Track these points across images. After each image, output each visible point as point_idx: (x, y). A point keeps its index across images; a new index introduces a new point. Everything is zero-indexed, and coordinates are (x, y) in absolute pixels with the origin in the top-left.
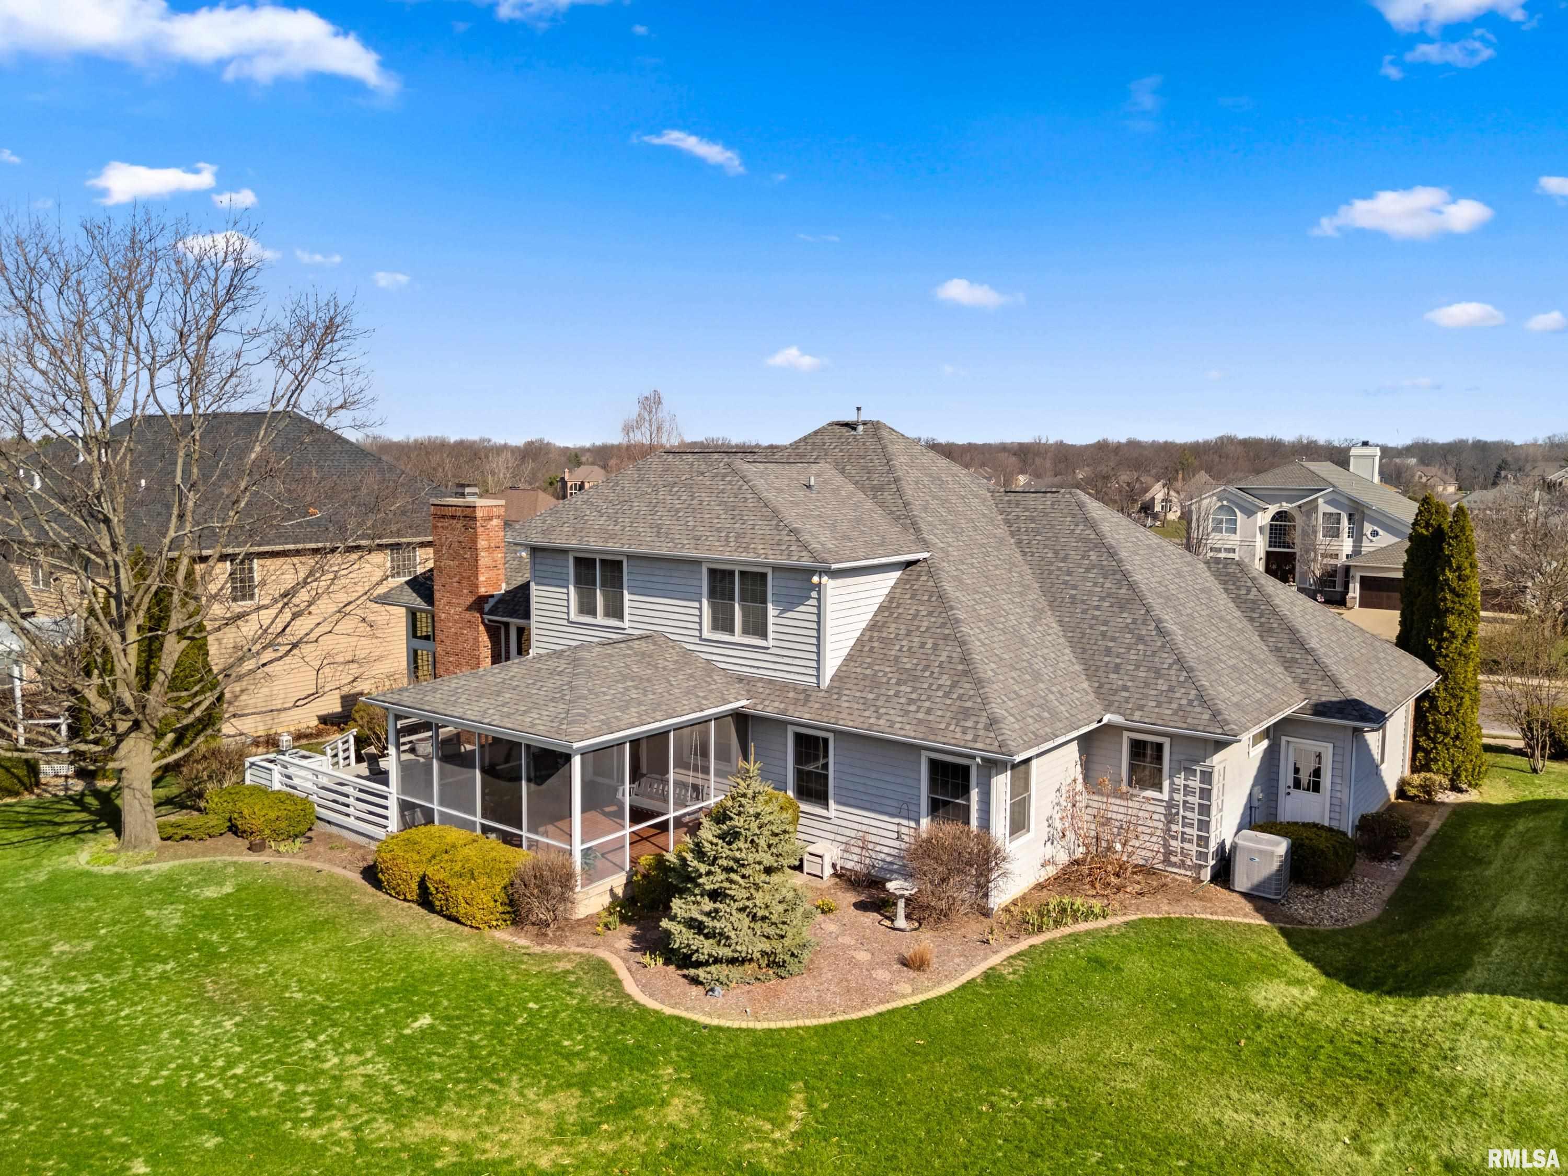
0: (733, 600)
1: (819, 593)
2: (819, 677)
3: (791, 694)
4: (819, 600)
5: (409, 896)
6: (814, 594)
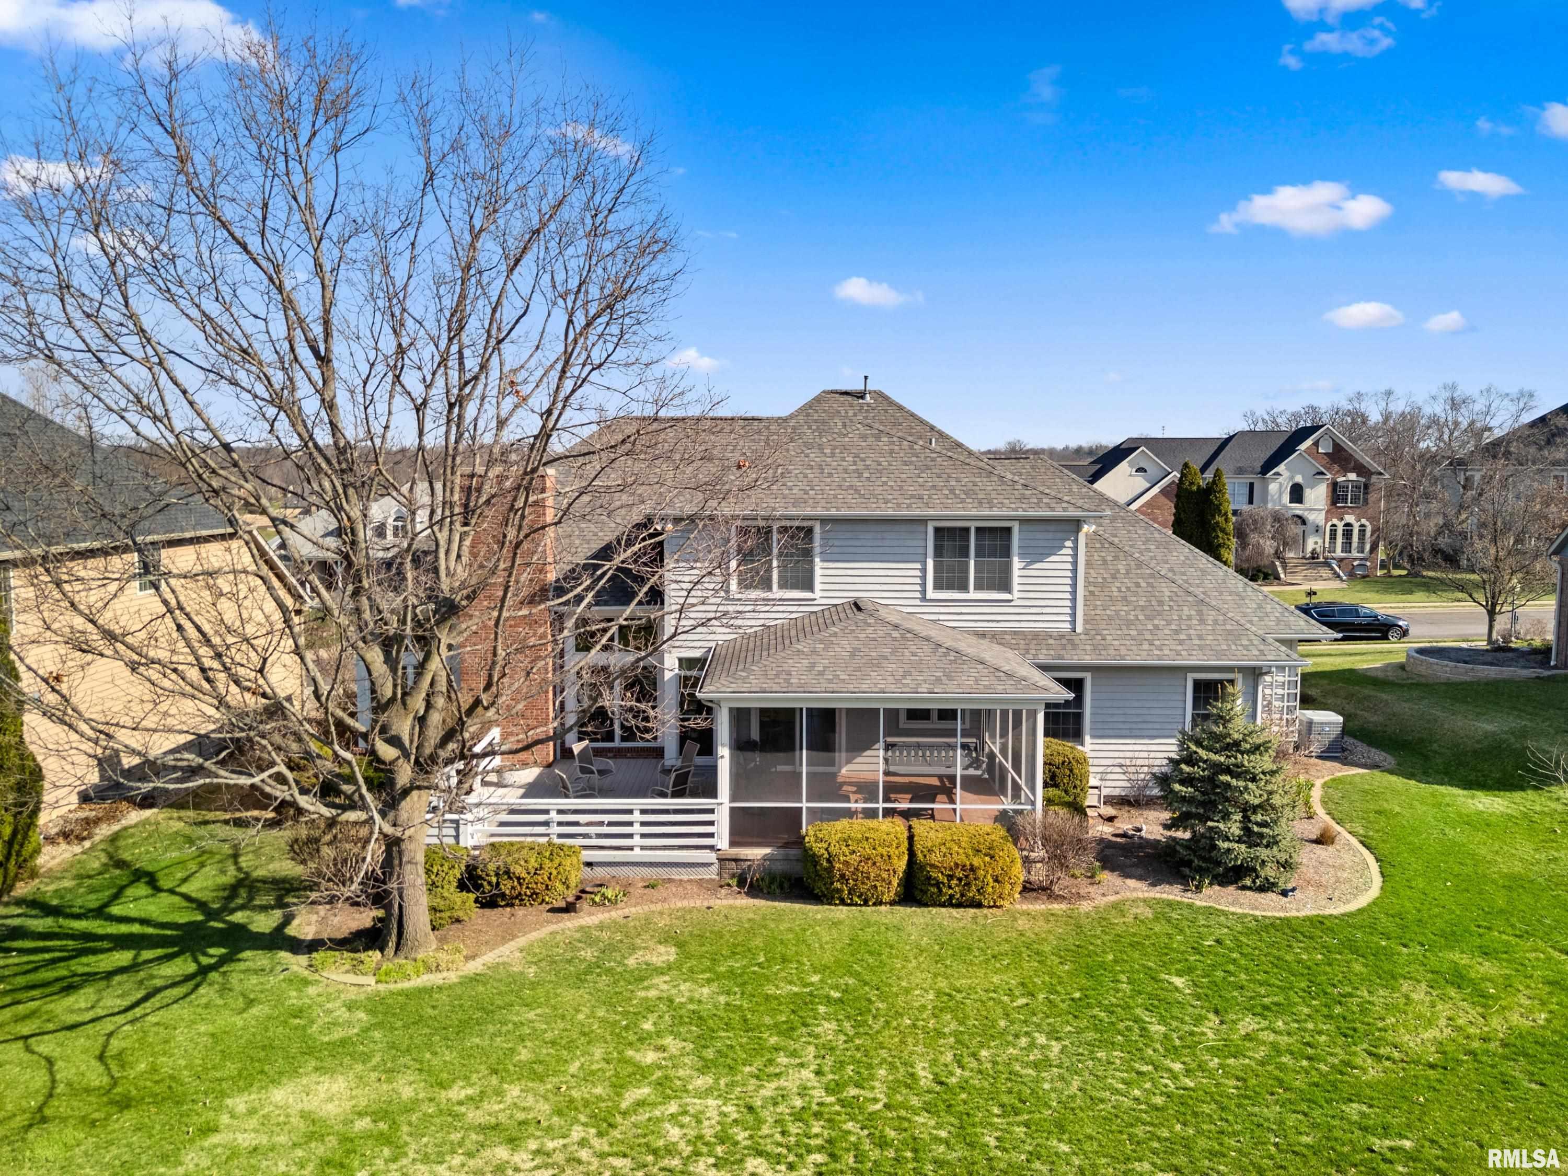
0: (967, 555)
1: (1076, 542)
2: (1073, 622)
3: (1051, 641)
4: (1075, 549)
5: (886, 898)
6: (1069, 544)
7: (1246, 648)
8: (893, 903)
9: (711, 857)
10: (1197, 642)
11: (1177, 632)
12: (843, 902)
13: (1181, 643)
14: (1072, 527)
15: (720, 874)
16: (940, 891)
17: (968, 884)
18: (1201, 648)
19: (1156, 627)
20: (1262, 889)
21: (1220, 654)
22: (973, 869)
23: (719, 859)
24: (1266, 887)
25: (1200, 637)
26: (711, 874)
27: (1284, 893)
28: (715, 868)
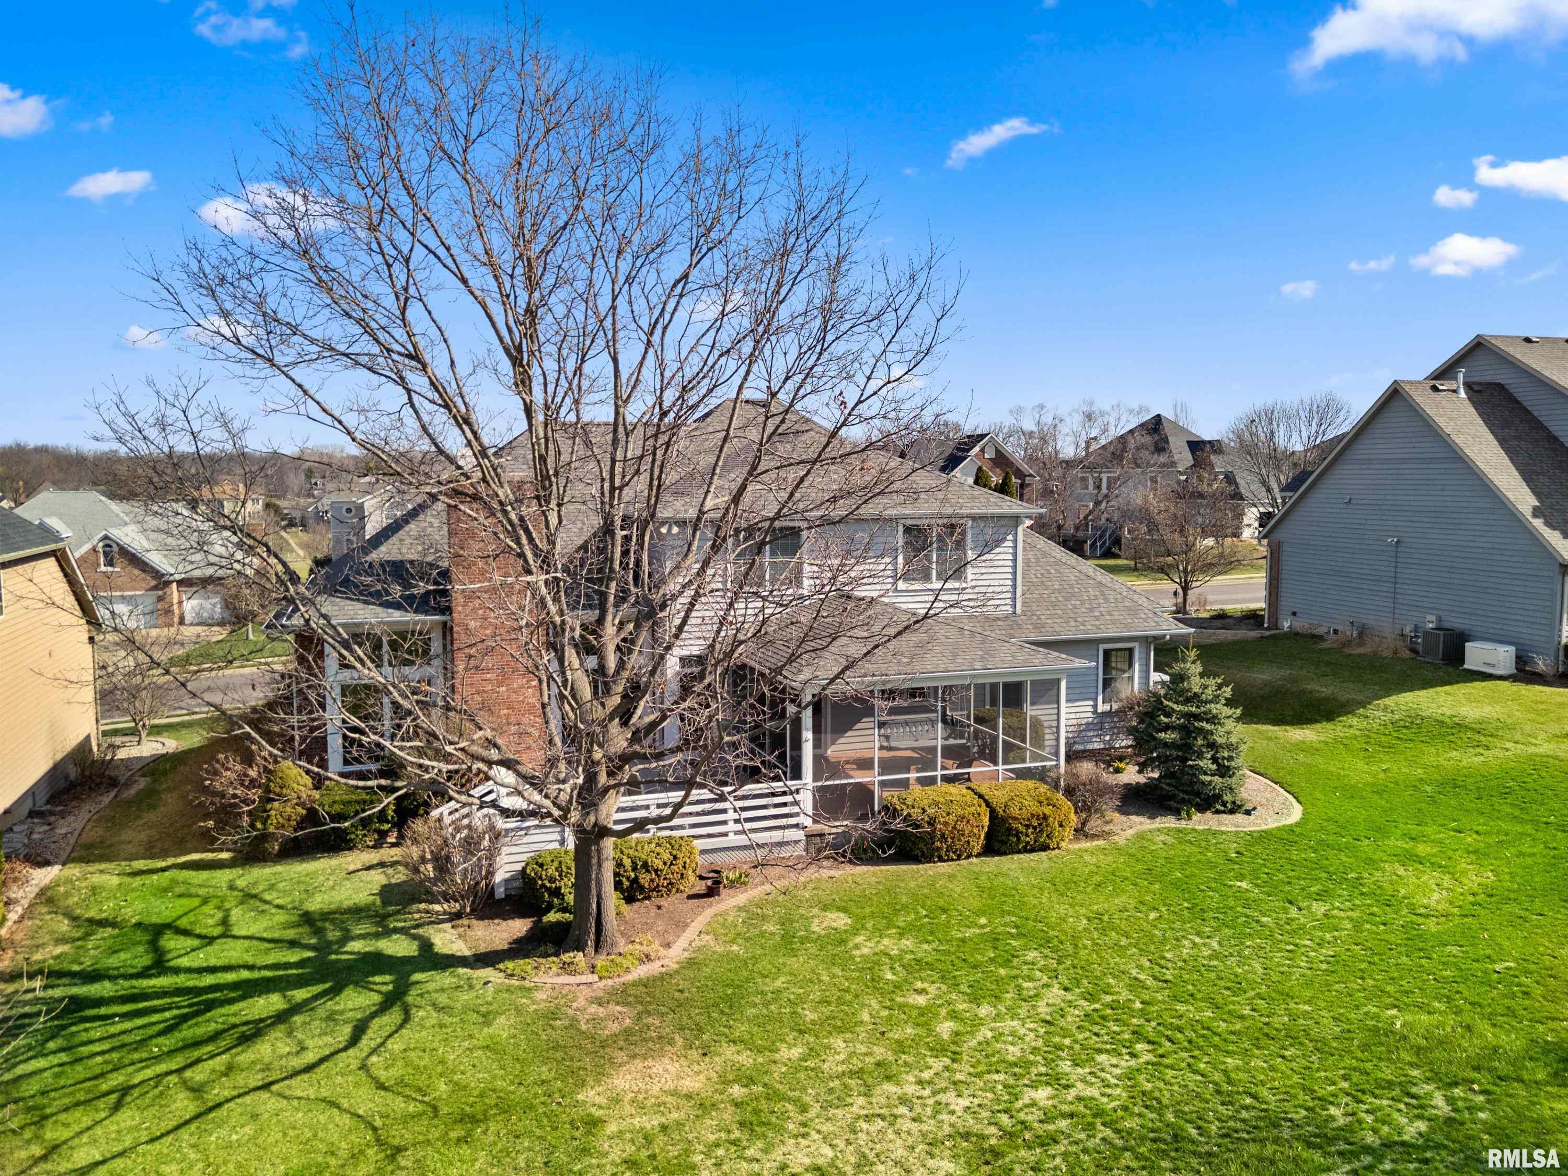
0: (931, 551)
1: (1016, 535)
2: (1014, 606)
3: (1000, 623)
4: (1015, 541)
5: (975, 852)
6: (1010, 537)
7: (1145, 620)
8: (978, 855)
9: (800, 835)
10: (1108, 617)
11: (1091, 610)
12: (941, 860)
13: (1097, 619)
14: (1012, 523)
15: (806, 850)
16: (1019, 839)
17: (1041, 831)
18: (1113, 622)
19: (1075, 607)
20: (1232, 812)
21: (1128, 627)
22: (1045, 817)
23: (807, 836)
24: (1235, 809)
25: (1110, 614)
26: (800, 850)
27: (1248, 813)
28: (802, 845)
